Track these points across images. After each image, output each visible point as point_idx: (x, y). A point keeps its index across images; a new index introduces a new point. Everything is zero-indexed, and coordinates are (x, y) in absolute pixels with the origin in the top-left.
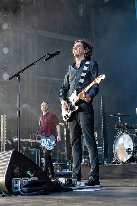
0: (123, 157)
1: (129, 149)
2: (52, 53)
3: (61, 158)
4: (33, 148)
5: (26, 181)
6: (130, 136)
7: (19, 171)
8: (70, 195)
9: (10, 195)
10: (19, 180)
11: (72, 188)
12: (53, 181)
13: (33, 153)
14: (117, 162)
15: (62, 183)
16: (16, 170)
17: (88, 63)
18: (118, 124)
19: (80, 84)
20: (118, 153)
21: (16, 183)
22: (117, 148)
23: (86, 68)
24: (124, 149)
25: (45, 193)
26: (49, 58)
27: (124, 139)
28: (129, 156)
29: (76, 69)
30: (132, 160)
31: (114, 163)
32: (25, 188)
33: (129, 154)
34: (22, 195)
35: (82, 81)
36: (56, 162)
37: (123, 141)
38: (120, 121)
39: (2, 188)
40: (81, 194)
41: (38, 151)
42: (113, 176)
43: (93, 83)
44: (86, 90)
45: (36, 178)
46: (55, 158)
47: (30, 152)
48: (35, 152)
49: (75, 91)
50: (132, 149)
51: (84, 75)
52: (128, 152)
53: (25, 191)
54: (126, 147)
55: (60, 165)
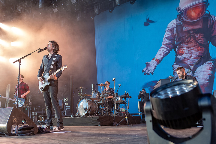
0: (82, 113)
1: (86, 108)
2: (42, 48)
3: (44, 113)
4: (27, 106)
5: (20, 126)
6: (87, 100)
7: (17, 120)
8: (48, 135)
9: (10, 136)
10: (16, 126)
11: (50, 131)
12: (38, 127)
13: (26, 109)
14: (79, 116)
15: (44, 128)
16: (15, 120)
17: (56, 55)
18: (80, 93)
19: (51, 69)
20: (80, 110)
21: (14, 128)
22: (79, 108)
23: (54, 59)
24: (83, 108)
25: (33, 134)
26: (40, 52)
27: (84, 102)
28: (86, 113)
29: (48, 59)
30: (87, 115)
31: (77, 116)
32: (20, 131)
33: (86, 111)
34: (17, 135)
35: (52, 67)
36: (41, 115)
37: (83, 104)
38: (81, 91)
39: (4, 131)
40: (55, 135)
41: (30, 108)
42: (75, 124)
43: (59, 70)
44: (55, 73)
45: (27, 125)
46: (41, 113)
47: (25, 109)
48: (28, 108)
49: (48, 73)
50: (88, 108)
51: (53, 63)
52: (85, 110)
53: (20, 133)
54: (85, 107)
55: (44, 117)
